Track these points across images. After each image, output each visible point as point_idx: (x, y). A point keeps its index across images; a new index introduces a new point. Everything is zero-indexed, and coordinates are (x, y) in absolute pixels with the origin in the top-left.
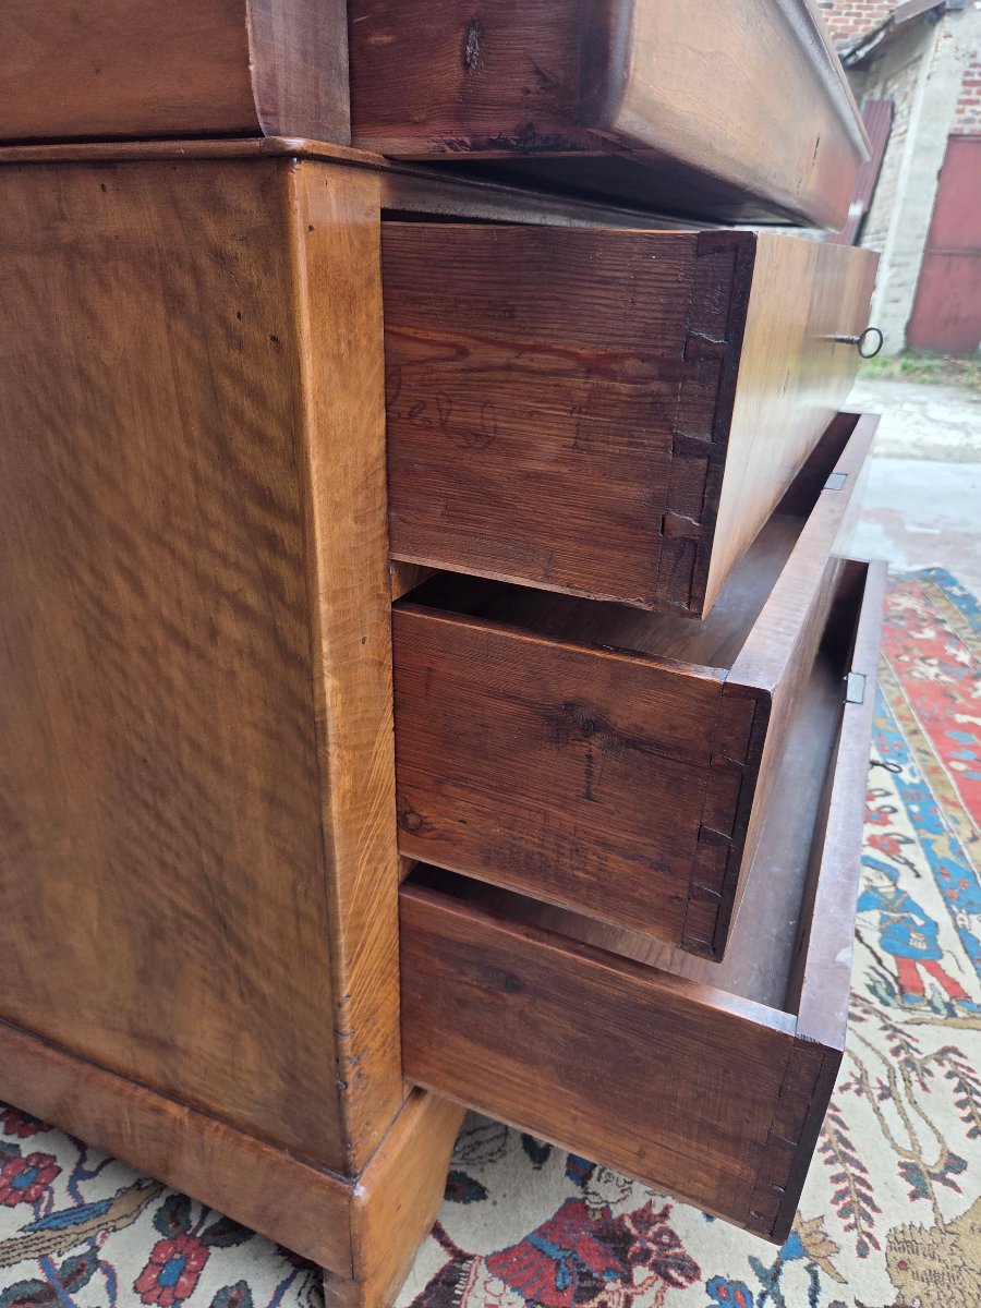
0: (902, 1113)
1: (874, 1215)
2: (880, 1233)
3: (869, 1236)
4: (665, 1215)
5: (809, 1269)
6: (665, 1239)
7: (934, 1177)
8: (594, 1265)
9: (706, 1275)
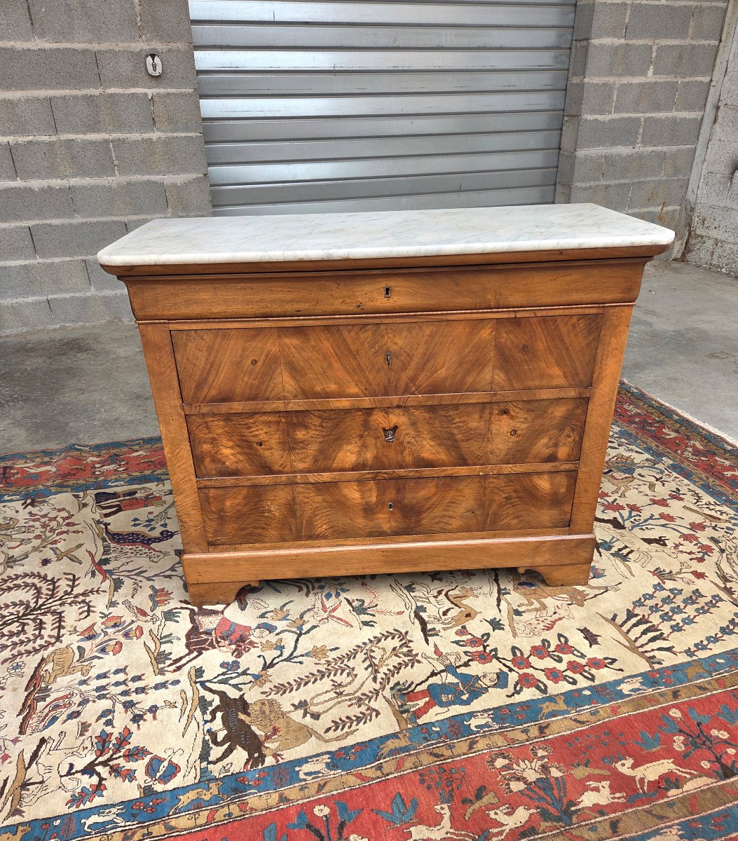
0: (331, 699)
1: (279, 694)
3: (270, 694)
4: (254, 647)
5: (251, 682)
6: (247, 649)
7: (306, 710)
8: (232, 637)
9: (238, 660)
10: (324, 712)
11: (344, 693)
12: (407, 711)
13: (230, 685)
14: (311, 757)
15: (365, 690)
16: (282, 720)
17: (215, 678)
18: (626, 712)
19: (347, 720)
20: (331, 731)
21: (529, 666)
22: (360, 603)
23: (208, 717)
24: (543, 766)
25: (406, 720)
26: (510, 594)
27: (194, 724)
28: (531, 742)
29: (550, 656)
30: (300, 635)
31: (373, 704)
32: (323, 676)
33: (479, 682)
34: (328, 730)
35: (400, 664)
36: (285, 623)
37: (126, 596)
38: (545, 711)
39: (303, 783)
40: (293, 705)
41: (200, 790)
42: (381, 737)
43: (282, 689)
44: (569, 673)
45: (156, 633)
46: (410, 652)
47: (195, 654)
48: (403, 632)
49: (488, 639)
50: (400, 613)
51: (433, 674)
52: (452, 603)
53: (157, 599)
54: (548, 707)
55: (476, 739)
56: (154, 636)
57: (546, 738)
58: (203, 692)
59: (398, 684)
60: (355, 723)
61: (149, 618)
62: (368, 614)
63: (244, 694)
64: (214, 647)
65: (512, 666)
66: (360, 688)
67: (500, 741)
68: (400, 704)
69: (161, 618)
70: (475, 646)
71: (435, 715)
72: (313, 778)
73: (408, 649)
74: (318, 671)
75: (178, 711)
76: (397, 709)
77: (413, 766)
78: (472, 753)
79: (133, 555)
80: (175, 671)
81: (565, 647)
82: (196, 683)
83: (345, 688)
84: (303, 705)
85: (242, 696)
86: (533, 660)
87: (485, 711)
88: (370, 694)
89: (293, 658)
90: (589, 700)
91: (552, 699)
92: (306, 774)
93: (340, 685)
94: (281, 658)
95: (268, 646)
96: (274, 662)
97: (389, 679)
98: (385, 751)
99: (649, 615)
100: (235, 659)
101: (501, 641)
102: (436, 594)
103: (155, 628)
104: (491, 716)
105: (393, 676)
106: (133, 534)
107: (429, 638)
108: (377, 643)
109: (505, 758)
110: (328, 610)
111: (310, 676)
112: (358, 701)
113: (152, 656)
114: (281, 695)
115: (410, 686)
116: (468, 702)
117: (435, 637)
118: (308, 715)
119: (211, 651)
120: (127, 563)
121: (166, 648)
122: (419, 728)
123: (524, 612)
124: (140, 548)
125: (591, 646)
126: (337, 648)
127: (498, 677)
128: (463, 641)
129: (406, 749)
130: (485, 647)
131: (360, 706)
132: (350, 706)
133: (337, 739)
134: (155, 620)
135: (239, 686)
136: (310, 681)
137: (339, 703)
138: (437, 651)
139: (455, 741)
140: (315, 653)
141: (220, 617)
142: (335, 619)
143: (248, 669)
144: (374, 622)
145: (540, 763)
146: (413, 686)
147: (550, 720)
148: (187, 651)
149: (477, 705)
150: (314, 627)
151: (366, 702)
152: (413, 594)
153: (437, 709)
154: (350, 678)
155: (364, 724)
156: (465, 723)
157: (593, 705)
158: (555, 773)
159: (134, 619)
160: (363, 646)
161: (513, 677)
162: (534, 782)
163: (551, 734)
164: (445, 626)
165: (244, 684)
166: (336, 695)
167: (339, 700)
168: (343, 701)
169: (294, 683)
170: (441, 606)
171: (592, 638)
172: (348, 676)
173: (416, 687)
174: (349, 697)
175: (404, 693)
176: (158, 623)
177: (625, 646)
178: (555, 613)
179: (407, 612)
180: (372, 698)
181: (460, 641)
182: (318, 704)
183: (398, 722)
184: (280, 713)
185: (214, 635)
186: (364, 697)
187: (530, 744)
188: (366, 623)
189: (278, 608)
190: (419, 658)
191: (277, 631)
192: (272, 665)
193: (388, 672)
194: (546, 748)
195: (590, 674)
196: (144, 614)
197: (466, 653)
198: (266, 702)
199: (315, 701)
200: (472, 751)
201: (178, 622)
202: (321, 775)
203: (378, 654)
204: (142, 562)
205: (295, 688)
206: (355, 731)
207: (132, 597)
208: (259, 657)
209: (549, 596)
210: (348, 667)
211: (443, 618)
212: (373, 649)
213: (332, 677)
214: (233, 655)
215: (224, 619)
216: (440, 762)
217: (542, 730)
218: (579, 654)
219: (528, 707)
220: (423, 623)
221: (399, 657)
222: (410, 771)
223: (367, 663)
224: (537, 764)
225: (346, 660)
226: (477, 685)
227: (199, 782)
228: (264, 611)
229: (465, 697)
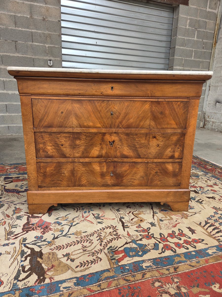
0: (81, 253)
1: (58, 250)
2: (55, 251)
3: (54, 250)
4: (51, 230)
5: (46, 244)
6: (48, 231)
7: (68, 257)
8: (43, 227)
9: (43, 235)
10: (77, 258)
11: (87, 250)
12: (114, 259)
13: (37, 245)
14: (67, 280)
15: (96, 249)
16: (57, 262)
17: (31, 242)
18: (211, 262)
19: (87, 262)
20: (79, 267)
21: (168, 241)
22: (98, 215)
23: (23, 259)
24: (177, 286)
25: (113, 263)
26: (158, 213)
27: (16, 262)
28: (171, 275)
29: (176, 237)
30: (71, 226)
31: (99, 255)
32: (78, 243)
33: (146, 247)
34: (77, 267)
35: (112, 239)
36: (66, 221)
37: (3, 210)
38: (176, 261)
39: (61, 292)
40: (63, 255)
41: (10, 294)
42: (102, 271)
43: (59, 248)
44: (185, 245)
45: (11, 224)
46: (116, 234)
47: (25, 232)
48: (114, 226)
49: (150, 230)
50: (114, 219)
51: (126, 243)
52: (135, 216)
53: (16, 211)
54: (177, 259)
55: (146, 273)
56: (10, 225)
57: (178, 273)
58: (24, 248)
59: (111, 247)
60: (90, 264)
61: (10, 218)
62: (100, 219)
63: (42, 249)
64: (34, 230)
65: (160, 241)
66: (94, 248)
67: (157, 274)
68: (111, 256)
69: (15, 218)
70: (144, 232)
71: (127, 261)
72: (67, 290)
73: (116, 233)
74: (77, 241)
75: (10, 256)
76: (110, 258)
77: (115, 285)
78: (143, 279)
79: (12, 196)
80: (14, 239)
81: (182, 234)
82: (22, 244)
83: (87, 248)
84: (67, 255)
85: (41, 251)
86: (169, 239)
87: (149, 260)
88: (98, 251)
89: (67, 235)
90: (195, 256)
91: (178, 255)
92: (64, 288)
93: (85, 247)
94: (61, 235)
95: (57, 230)
96: (58, 237)
97: (107, 245)
98: (103, 278)
99: (214, 223)
100: (42, 235)
101: (155, 231)
102: (128, 213)
103: (11, 222)
104: (152, 262)
105: (109, 243)
106: (14, 189)
107: (125, 229)
108: (103, 230)
109: (159, 282)
110: (85, 217)
111: (73, 242)
112: (93, 254)
113: (6, 232)
114: (59, 250)
115: (116, 248)
116: (141, 256)
117: (128, 228)
118: (69, 260)
119: (33, 231)
120: (8, 199)
121: (13, 230)
122: (120, 267)
123: (164, 220)
124: (15, 194)
125: (192, 234)
126: (86, 232)
127: (155, 245)
128: (139, 230)
129: (113, 277)
130: (148, 233)
131: (93, 256)
132: (89, 256)
133: (81, 271)
134: (12, 219)
135: (41, 246)
136: (72, 245)
137: (84, 254)
138: (128, 234)
139: (136, 273)
140: (76, 234)
141: (40, 219)
142: (87, 221)
143: (46, 239)
144: (103, 222)
145: (176, 285)
146: (117, 248)
147: (179, 265)
148: (22, 231)
149: (145, 257)
150: (78, 223)
151: (96, 254)
152: (119, 212)
153: (128, 258)
154: (90, 244)
155: (94, 264)
156: (140, 265)
157: (197, 259)
158: (184, 290)
159: (4, 218)
160: (97, 231)
161: (161, 246)
162: (174, 295)
163: (179, 271)
164: (132, 224)
165: (43, 245)
166: (83, 251)
167: (84, 253)
168: (86, 254)
169: (65, 245)
170: (130, 217)
171: (193, 231)
172: (89, 243)
173: (119, 249)
174: (89, 252)
175: (114, 251)
176: (13, 220)
177: (207, 235)
178: (176, 221)
179: (116, 219)
180: (99, 253)
181: (138, 230)
182: (74, 255)
183: (110, 264)
184: (56, 258)
185: (35, 225)
186: (95, 252)
187: (171, 276)
188: (99, 223)
189: (64, 216)
190: (121, 236)
191: (62, 225)
192: (57, 238)
193: (107, 242)
194: (178, 278)
195: (194, 245)
196: (8, 216)
197: (140, 235)
198: (51, 254)
199: (73, 253)
200: (144, 278)
201: (22, 220)
202: (70, 288)
203: (103, 234)
204: (14, 199)
205: (65, 247)
206: (90, 267)
207: (6, 211)
208: (52, 234)
209: (173, 215)
210: (90, 239)
211: (131, 221)
212: (101, 232)
213: (82, 243)
214: (41, 233)
215: (41, 220)
216: (129, 284)
217: (175, 269)
218: (188, 237)
219: (168, 258)
220: (123, 223)
221: (112, 236)
222: (114, 288)
223: (98, 238)
224: (174, 286)
225: (89, 236)
226: (145, 248)
227: (11, 290)
228: (58, 217)
229: (140, 253)
